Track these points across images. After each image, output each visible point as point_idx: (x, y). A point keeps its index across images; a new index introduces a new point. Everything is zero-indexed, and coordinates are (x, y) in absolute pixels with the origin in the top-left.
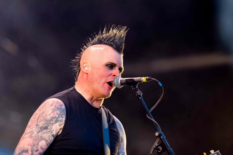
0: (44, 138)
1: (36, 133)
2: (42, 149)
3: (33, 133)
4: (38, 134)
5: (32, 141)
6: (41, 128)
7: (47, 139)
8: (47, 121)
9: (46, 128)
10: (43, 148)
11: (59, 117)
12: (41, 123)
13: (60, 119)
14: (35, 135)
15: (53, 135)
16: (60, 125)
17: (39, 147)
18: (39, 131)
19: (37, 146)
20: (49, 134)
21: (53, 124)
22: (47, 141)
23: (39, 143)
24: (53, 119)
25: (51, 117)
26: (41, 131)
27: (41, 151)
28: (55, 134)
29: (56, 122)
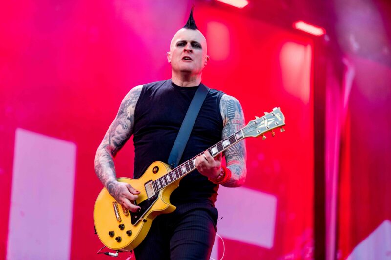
7: (123, 122)
8: (122, 105)
9: (122, 112)
10: (120, 132)
11: (133, 99)
13: (133, 101)
15: (128, 118)
16: (133, 107)
19: (114, 131)
20: (125, 118)
21: (127, 107)
22: (123, 125)
23: (116, 128)
24: (127, 102)
25: (125, 101)
26: (119, 117)
27: (117, 135)
28: (130, 117)
29: (130, 104)
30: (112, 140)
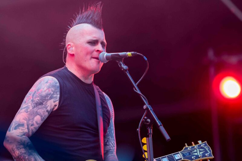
0: (39, 113)
1: (31, 108)
2: (38, 124)
3: (29, 108)
4: (33, 109)
5: (28, 115)
6: (36, 104)
7: (42, 114)
8: (42, 97)
9: (41, 104)
10: (39, 122)
11: (53, 94)
12: (36, 99)
13: (55, 96)
14: (31, 110)
16: (54, 102)
17: (34, 122)
18: (35, 106)
19: (32, 120)
20: (44, 110)
21: (48, 100)
22: (41, 116)
23: (34, 118)
24: (48, 96)
25: (46, 94)
26: (36, 107)
27: (36, 125)
28: (49, 110)
29: (51, 98)
30: (30, 129)
